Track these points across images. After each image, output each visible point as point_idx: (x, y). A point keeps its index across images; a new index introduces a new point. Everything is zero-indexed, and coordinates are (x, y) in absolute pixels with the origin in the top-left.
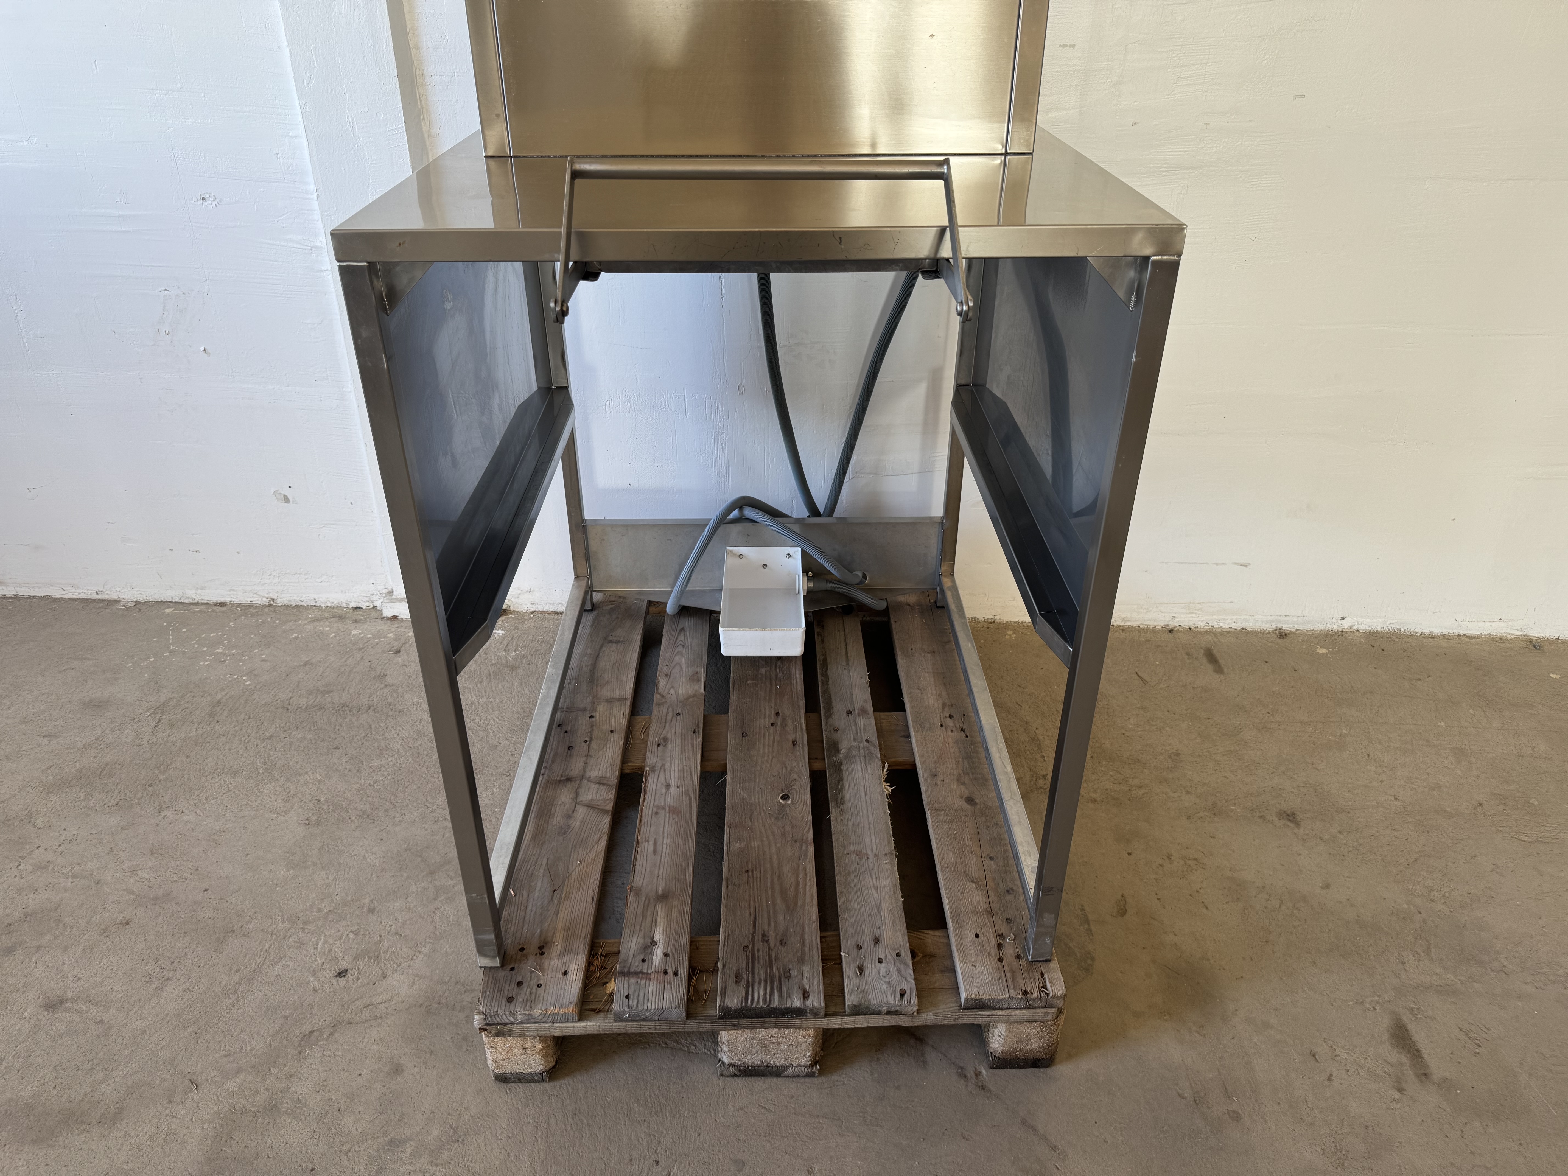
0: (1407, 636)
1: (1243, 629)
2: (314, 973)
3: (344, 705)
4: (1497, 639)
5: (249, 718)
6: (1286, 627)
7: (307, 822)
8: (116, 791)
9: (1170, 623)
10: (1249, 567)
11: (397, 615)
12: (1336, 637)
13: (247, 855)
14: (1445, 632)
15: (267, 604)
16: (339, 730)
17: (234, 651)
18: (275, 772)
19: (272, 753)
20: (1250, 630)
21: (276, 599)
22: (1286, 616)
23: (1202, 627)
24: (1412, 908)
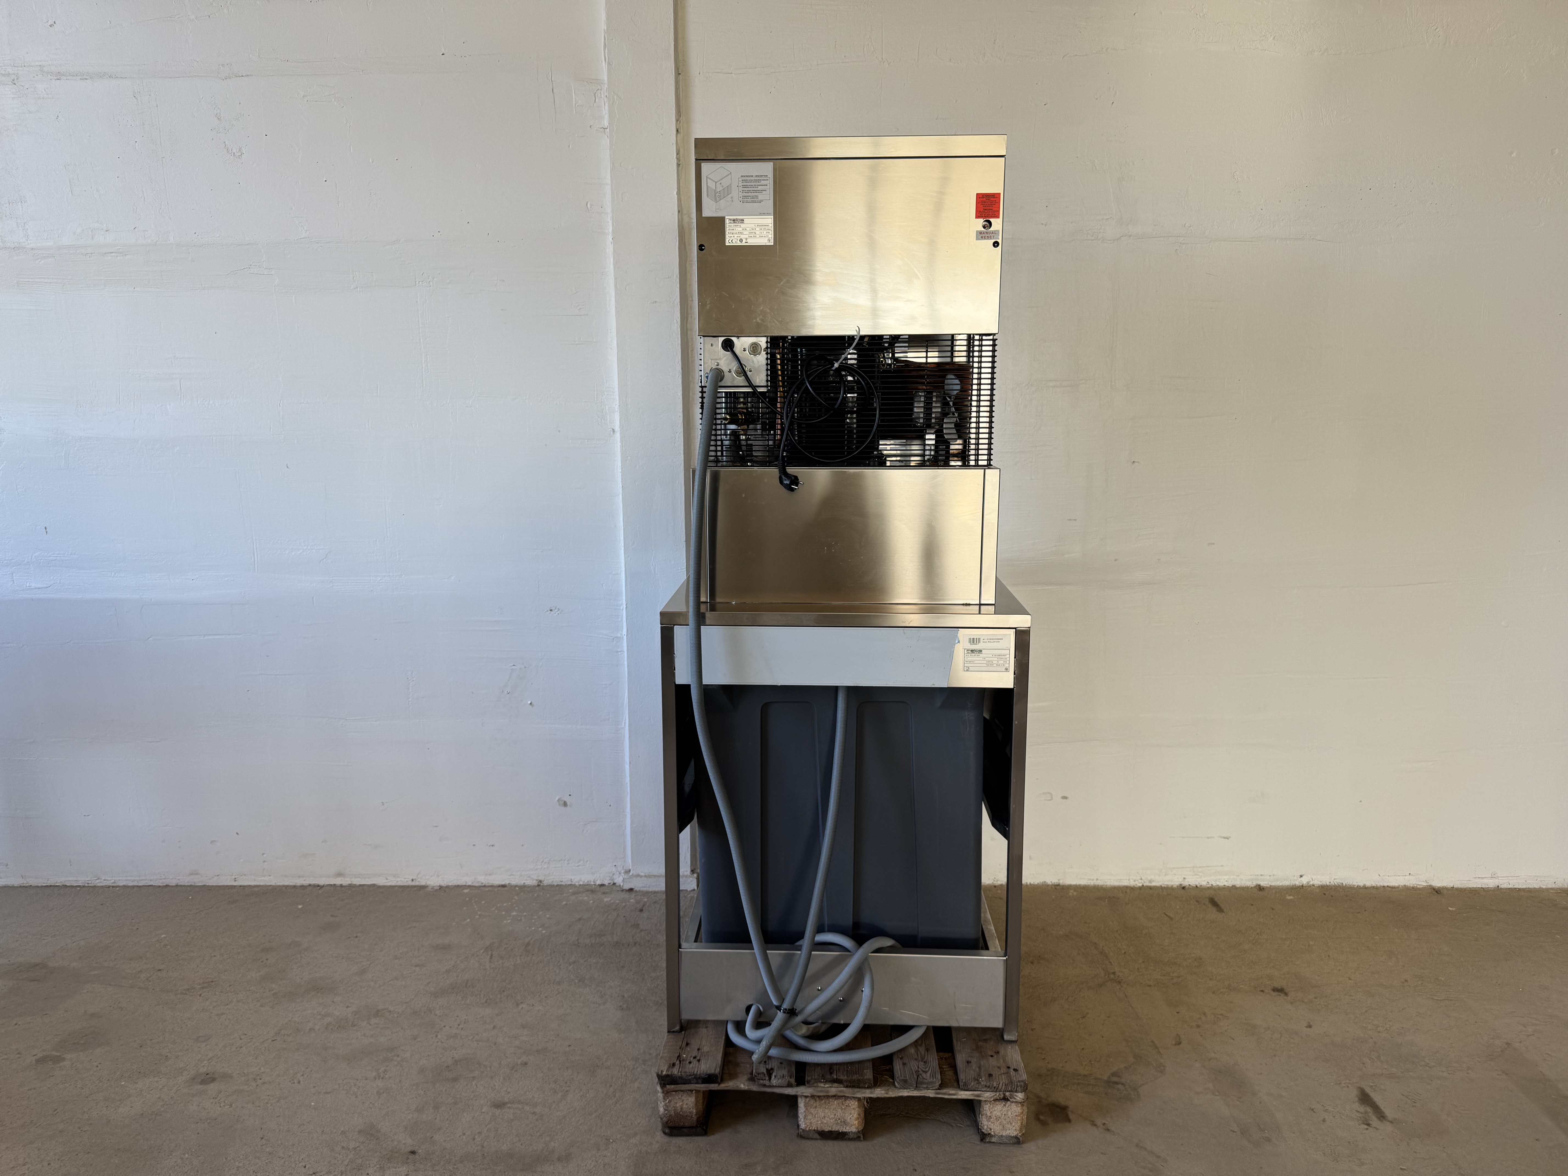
0: (1348, 888)
1: (1233, 886)
3: (617, 943)
4: (1411, 889)
6: (1263, 884)
7: (621, 1008)
9: (1183, 883)
10: (1230, 839)
11: (635, 887)
12: (1299, 889)
13: (588, 1027)
14: (1374, 885)
15: (536, 885)
16: (620, 957)
17: (525, 914)
18: (586, 981)
19: (579, 971)
20: (1238, 886)
21: (544, 880)
22: (1261, 875)
23: (1205, 885)
24: (1366, 1036)
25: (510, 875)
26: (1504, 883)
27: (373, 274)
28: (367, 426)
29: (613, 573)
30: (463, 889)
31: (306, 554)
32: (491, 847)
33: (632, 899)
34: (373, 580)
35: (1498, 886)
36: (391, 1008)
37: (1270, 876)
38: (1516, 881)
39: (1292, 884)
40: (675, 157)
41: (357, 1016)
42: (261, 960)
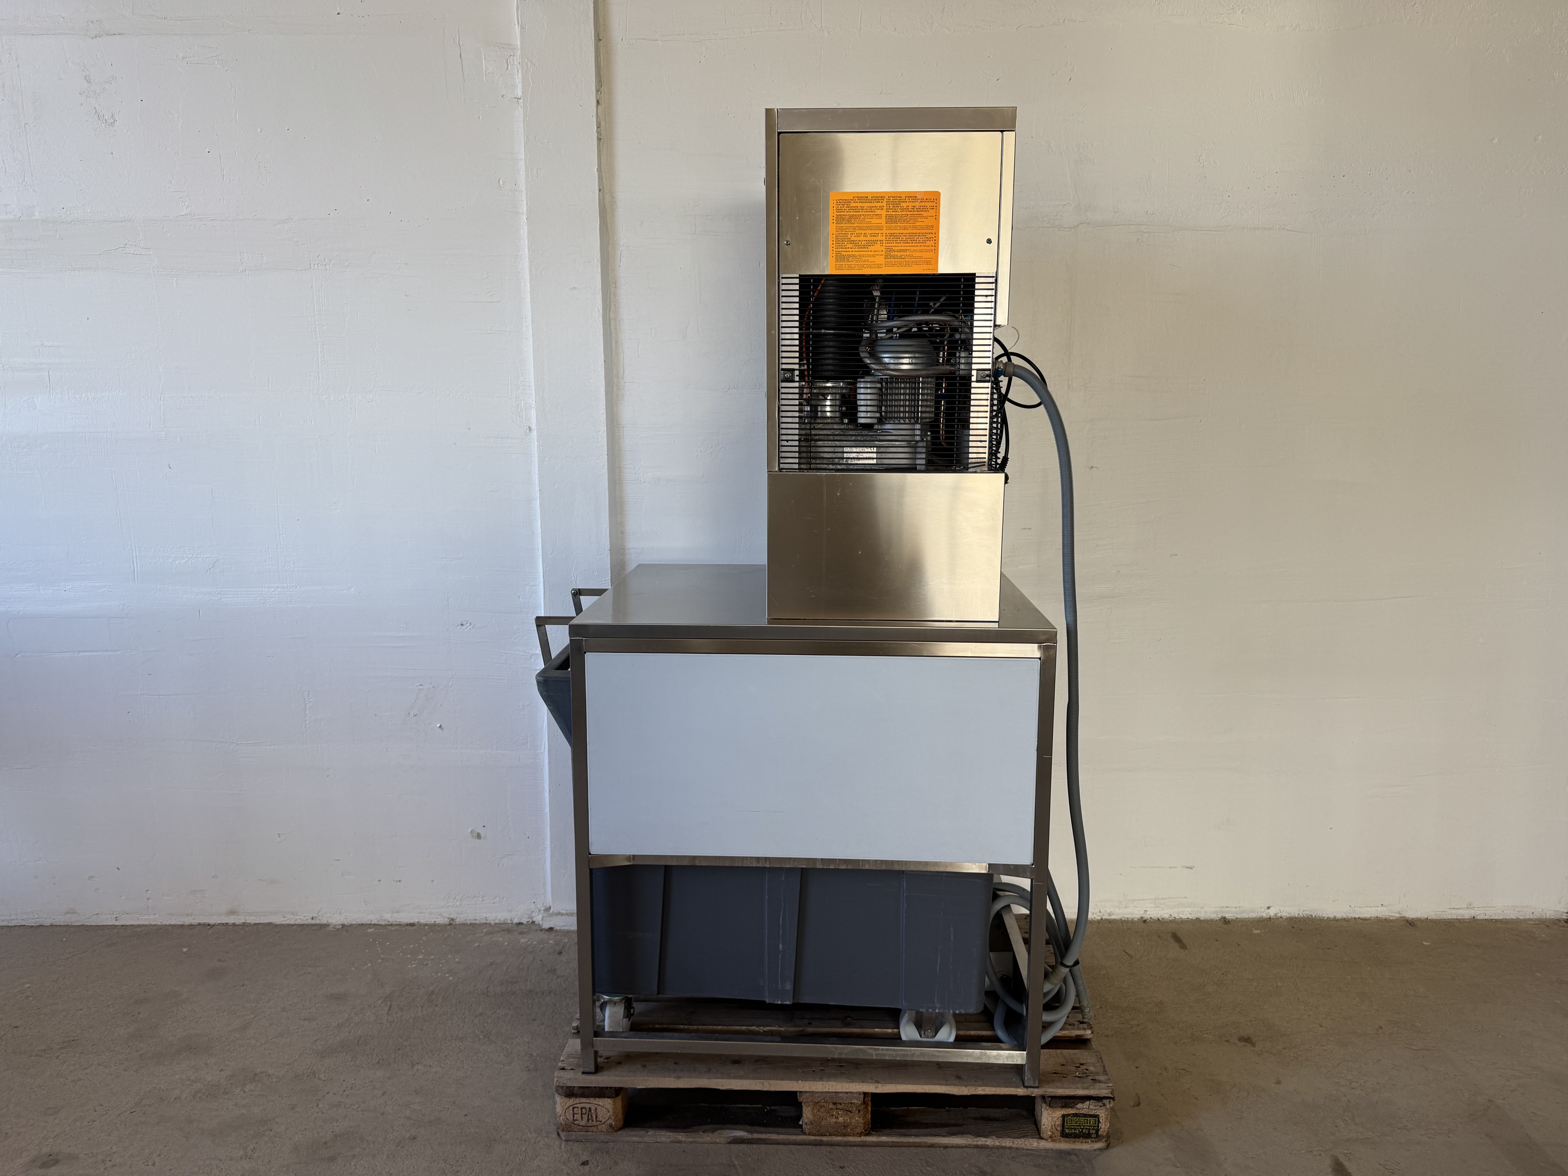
0: (1318, 920)
1: (1197, 919)
2: (564, 1164)
3: (530, 991)
4: (1384, 920)
5: (460, 1002)
6: (1228, 916)
7: (528, 1069)
8: (375, 1055)
9: (1144, 916)
10: (1193, 869)
11: (553, 926)
12: (1266, 922)
13: (489, 1092)
14: (1344, 917)
15: (448, 923)
16: (532, 1008)
17: (432, 957)
18: (492, 1037)
19: (485, 1025)
20: (1202, 919)
21: (456, 919)
22: (1227, 907)
23: (1167, 918)
24: (1339, 1093)
25: (420, 913)
26: (1481, 914)
27: (263, 255)
28: (257, 422)
29: (531, 584)
30: (367, 929)
31: (191, 563)
32: (398, 882)
33: (552, 939)
34: (265, 591)
35: (1474, 917)
36: (271, 1072)
37: (1236, 908)
38: (1493, 912)
39: (1258, 917)
40: (595, 131)
41: (230, 1082)
42: (132, 1014)
